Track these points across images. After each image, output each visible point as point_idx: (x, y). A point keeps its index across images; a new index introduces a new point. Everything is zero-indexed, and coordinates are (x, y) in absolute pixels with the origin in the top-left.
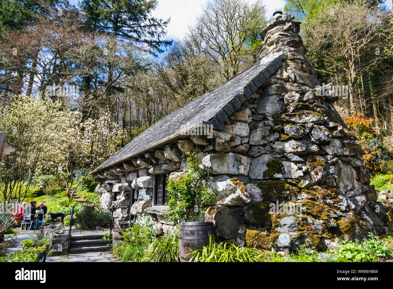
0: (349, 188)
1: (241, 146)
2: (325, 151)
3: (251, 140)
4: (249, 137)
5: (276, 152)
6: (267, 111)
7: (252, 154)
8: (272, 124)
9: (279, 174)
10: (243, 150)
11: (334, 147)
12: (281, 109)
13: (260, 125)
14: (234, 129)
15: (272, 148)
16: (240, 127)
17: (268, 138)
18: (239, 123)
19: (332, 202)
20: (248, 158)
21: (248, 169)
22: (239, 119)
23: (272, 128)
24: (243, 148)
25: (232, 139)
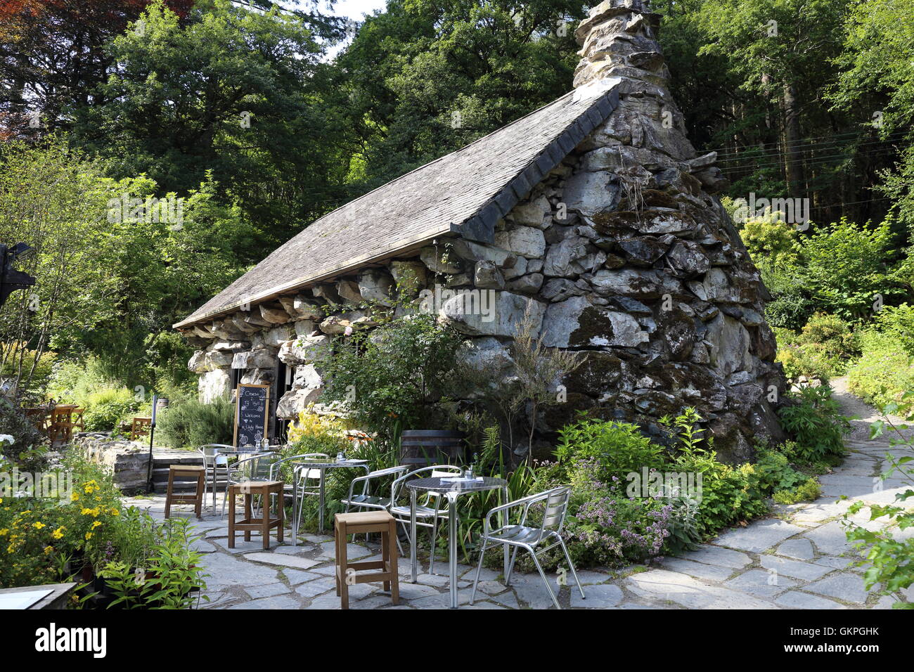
0: (734, 368)
1: (526, 278)
2: (694, 294)
3: (548, 265)
4: (543, 258)
5: (597, 293)
6: (584, 205)
7: (548, 295)
8: (593, 234)
9: (601, 337)
10: (530, 286)
11: (711, 285)
12: (613, 202)
13: (566, 234)
14: (513, 241)
15: (591, 284)
16: (527, 238)
17: (583, 263)
18: (524, 229)
19: (699, 395)
20: (541, 304)
21: (539, 327)
22: (526, 221)
23: (592, 242)
24: (530, 282)
25: (509, 263)
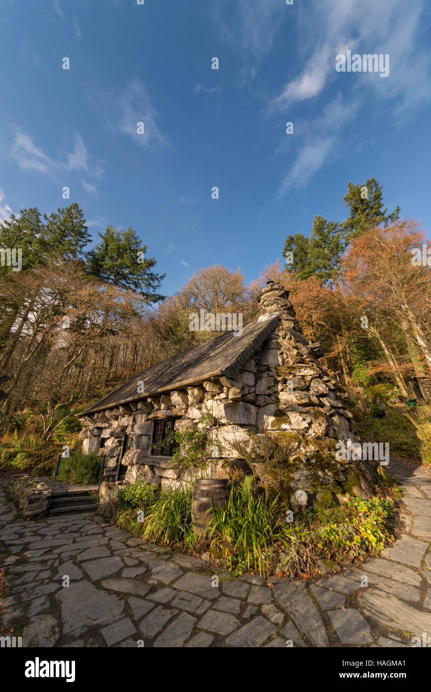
1: (249, 395)
3: (257, 389)
4: (255, 386)
5: (281, 402)
7: (258, 403)
8: (276, 375)
9: (286, 424)
10: (250, 399)
13: (264, 375)
14: (243, 378)
15: (277, 398)
16: (249, 377)
17: (273, 388)
18: (246, 373)
20: (256, 408)
21: (256, 419)
22: (247, 370)
23: (276, 379)
25: (243, 389)
